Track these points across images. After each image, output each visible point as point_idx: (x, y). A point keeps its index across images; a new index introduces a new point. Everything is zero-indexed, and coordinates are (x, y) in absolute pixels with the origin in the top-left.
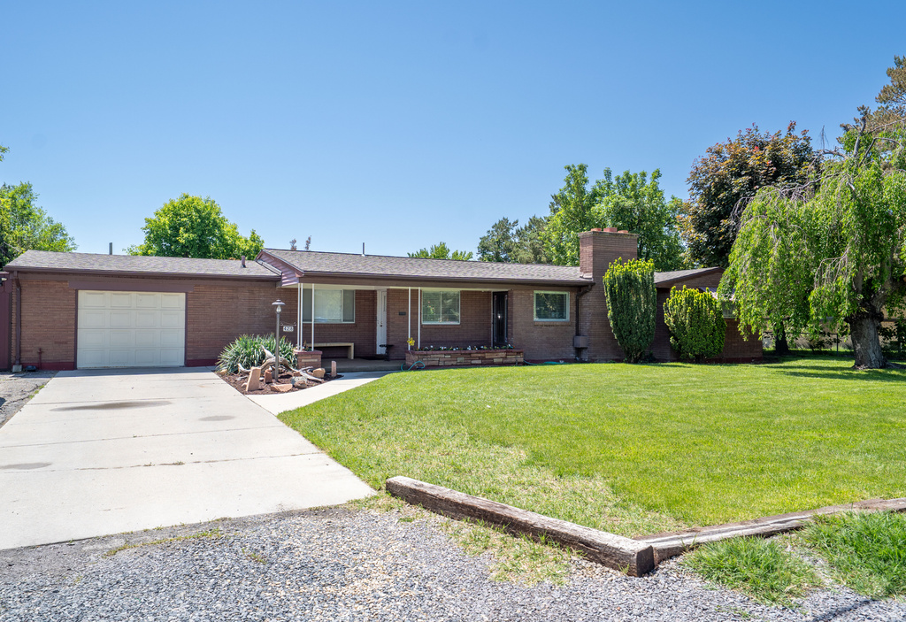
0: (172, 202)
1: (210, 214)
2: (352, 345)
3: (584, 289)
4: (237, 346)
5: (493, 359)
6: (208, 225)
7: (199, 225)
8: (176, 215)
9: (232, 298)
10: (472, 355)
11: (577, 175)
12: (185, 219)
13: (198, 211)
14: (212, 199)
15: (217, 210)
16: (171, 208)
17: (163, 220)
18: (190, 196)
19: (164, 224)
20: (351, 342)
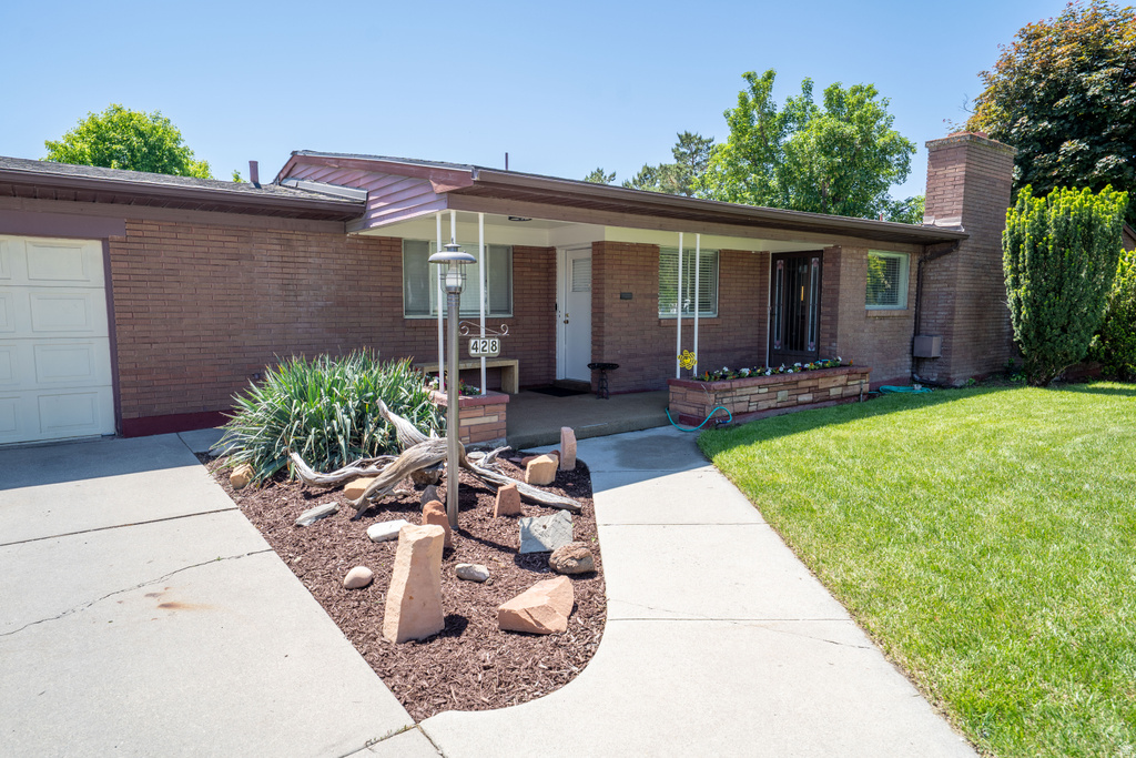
0: (93, 119)
1: (161, 140)
2: (515, 363)
3: (938, 248)
4: (274, 392)
5: (828, 389)
6: (161, 160)
7: (144, 156)
8: (102, 138)
9: (238, 257)
10: (802, 384)
11: (761, 87)
12: (118, 147)
13: (140, 134)
14: (164, 115)
15: (174, 136)
16: (91, 127)
17: (78, 146)
18: (126, 109)
19: (82, 153)
20: (514, 358)
